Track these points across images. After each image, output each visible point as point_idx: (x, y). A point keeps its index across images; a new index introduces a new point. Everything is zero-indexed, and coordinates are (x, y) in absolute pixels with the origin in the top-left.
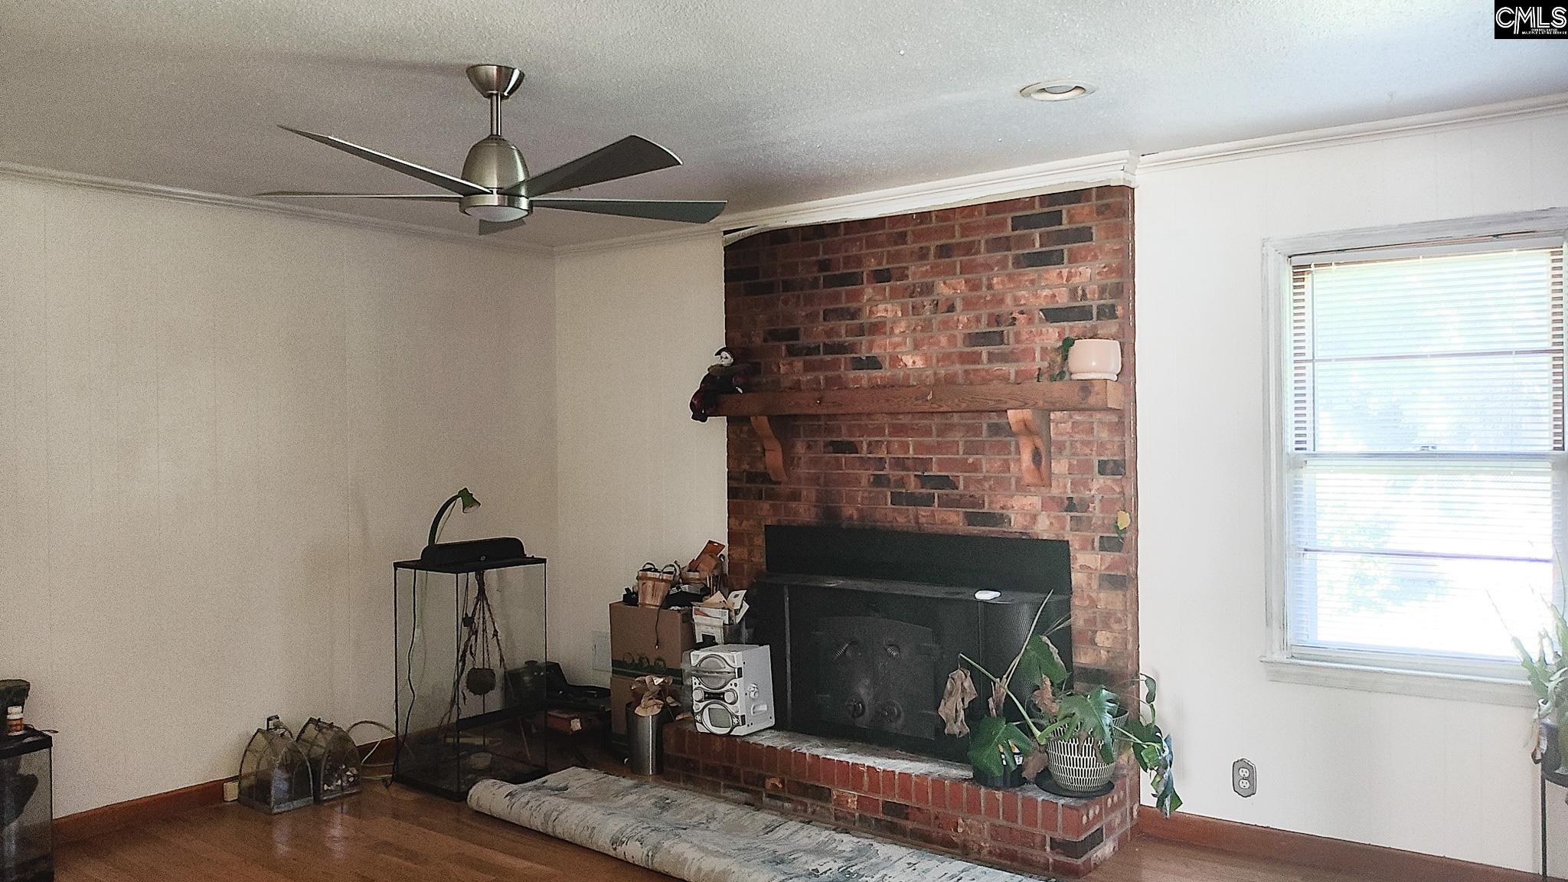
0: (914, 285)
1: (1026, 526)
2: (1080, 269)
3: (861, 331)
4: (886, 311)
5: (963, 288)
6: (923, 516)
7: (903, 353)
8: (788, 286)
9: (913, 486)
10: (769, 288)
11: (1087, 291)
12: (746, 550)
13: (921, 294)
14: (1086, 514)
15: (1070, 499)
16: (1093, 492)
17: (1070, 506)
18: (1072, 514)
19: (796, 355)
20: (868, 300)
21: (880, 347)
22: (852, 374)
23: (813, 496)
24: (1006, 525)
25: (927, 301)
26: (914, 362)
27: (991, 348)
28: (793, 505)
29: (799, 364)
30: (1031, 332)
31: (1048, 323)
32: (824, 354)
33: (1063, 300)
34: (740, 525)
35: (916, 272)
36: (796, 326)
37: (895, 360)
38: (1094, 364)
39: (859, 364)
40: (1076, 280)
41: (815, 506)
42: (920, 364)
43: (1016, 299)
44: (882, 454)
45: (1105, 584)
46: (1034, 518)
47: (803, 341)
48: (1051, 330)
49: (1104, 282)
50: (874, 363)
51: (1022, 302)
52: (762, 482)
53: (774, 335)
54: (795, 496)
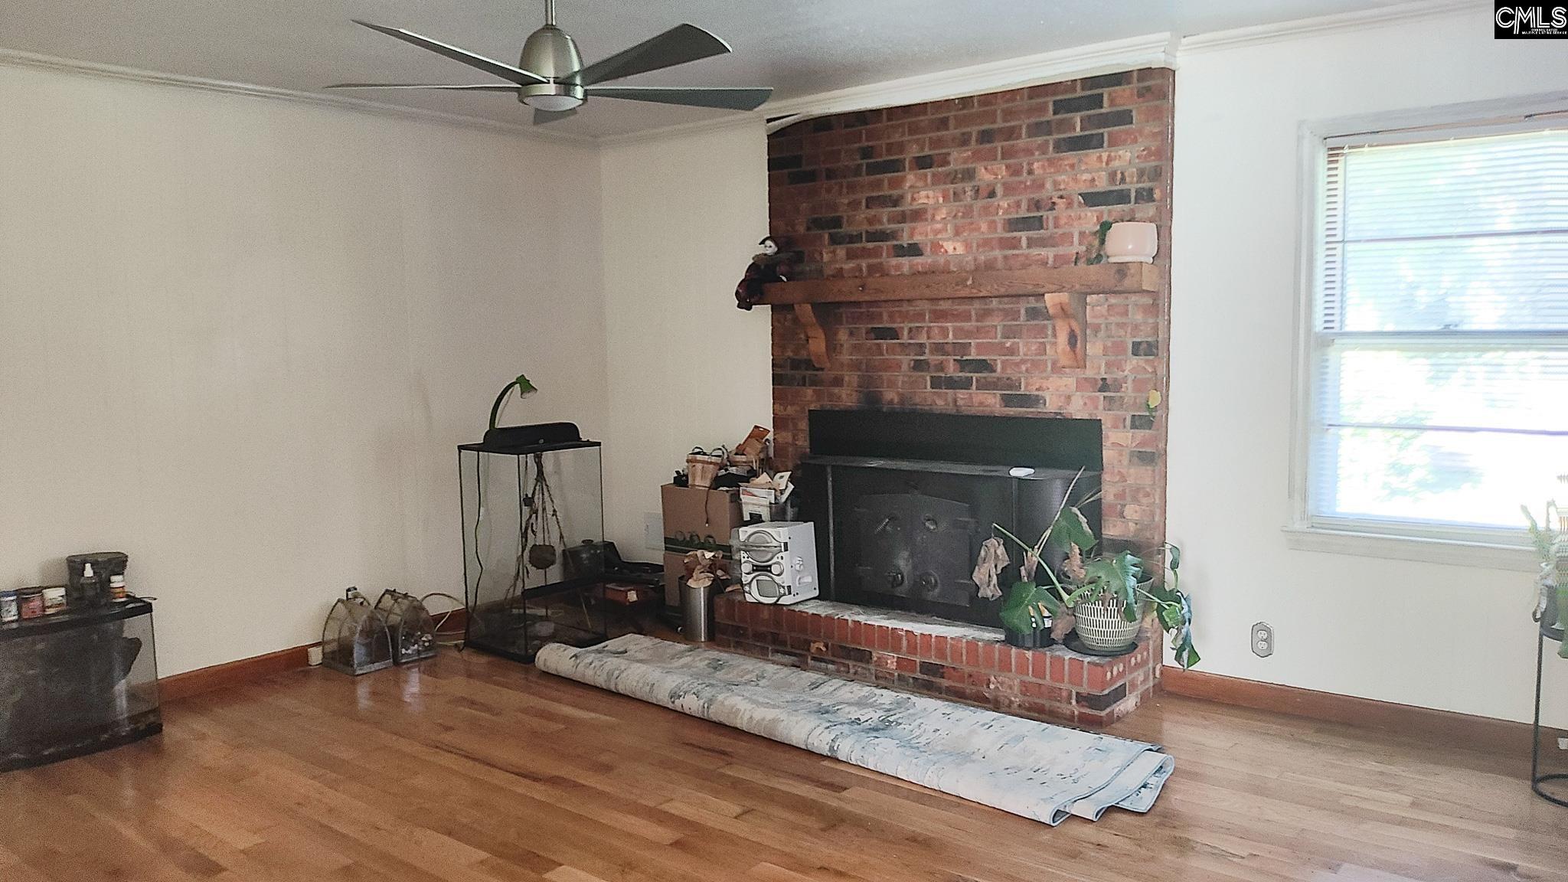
0: (956, 171)
1: (1061, 406)
2: (1121, 152)
3: (903, 218)
4: (928, 197)
5: (1004, 173)
6: (962, 399)
7: (944, 240)
8: (831, 174)
9: (952, 370)
10: (811, 176)
11: (1126, 174)
12: (790, 434)
13: (963, 180)
14: (1118, 394)
15: (1104, 379)
16: (1126, 373)
17: (1104, 386)
18: (1105, 394)
19: (840, 243)
20: (911, 187)
21: (920, 233)
22: (894, 261)
23: (855, 381)
24: (1042, 406)
25: (968, 187)
26: (955, 249)
27: (1031, 233)
28: (836, 390)
29: (841, 252)
30: (1070, 216)
31: (1087, 208)
32: (868, 242)
33: (1102, 185)
34: (785, 410)
35: (958, 158)
36: (838, 214)
37: (936, 247)
38: (1130, 247)
39: (901, 251)
40: (1116, 164)
41: (857, 391)
42: (960, 250)
43: (1056, 183)
44: (923, 339)
45: (1135, 460)
46: (1069, 398)
47: (846, 229)
48: (1089, 214)
49: (1142, 165)
50: (915, 250)
51: (1062, 187)
52: (807, 369)
53: (817, 223)
54: (838, 382)
